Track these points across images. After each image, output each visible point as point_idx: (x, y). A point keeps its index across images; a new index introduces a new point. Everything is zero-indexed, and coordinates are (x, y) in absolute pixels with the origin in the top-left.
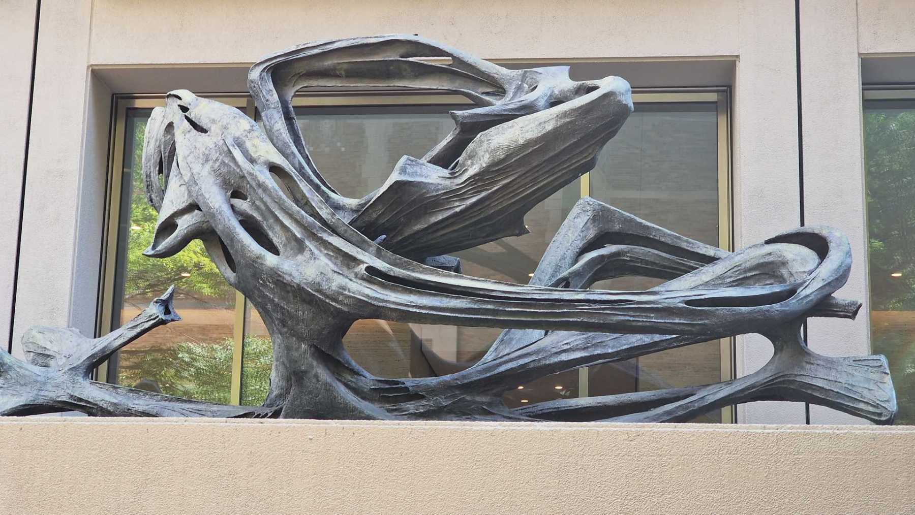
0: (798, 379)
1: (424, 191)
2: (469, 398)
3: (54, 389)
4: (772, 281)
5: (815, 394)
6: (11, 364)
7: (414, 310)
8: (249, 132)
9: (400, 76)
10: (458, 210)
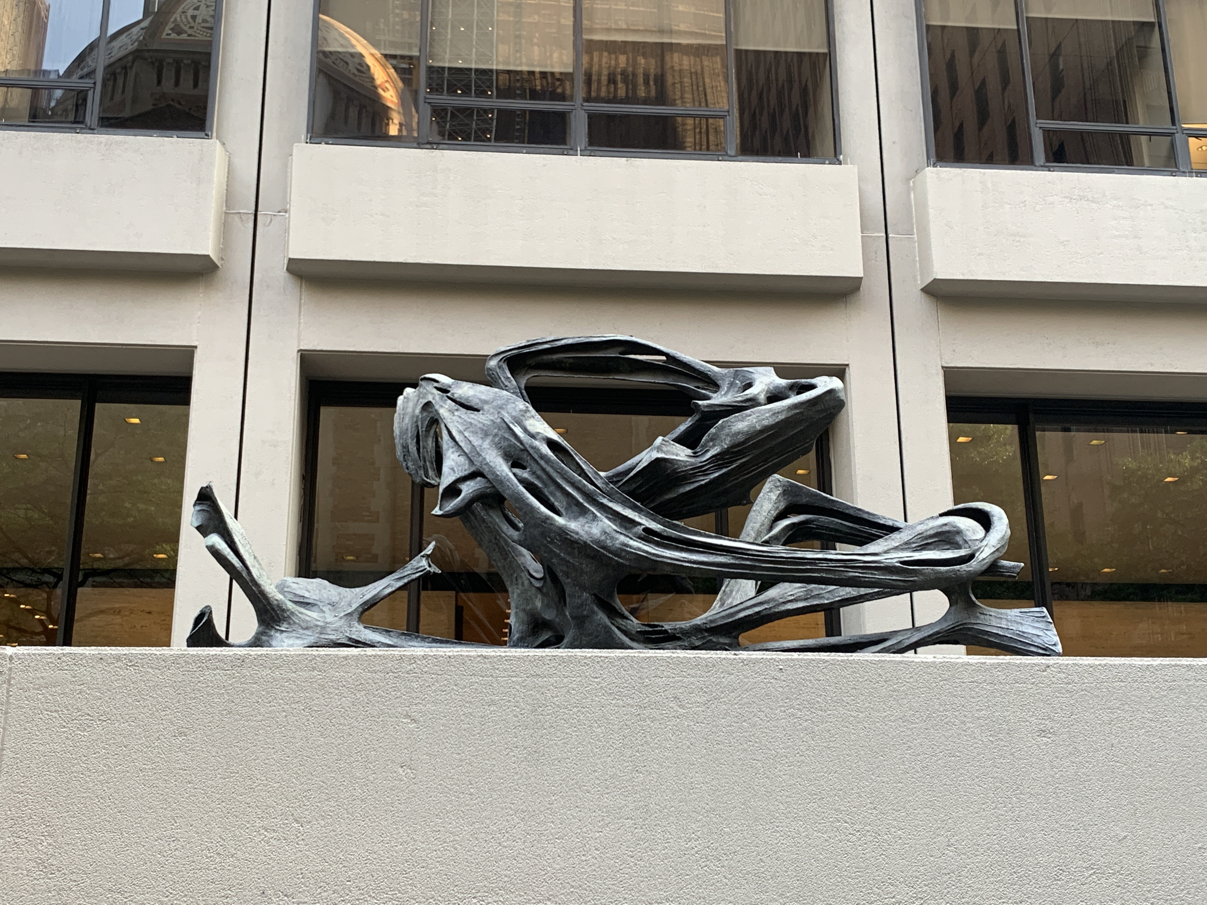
0: (976, 627)
1: (676, 466)
2: (715, 640)
3: (333, 632)
4: (948, 547)
5: (990, 639)
6: (293, 610)
7: (687, 564)
8: (526, 412)
9: (618, 371)
10: (703, 482)
